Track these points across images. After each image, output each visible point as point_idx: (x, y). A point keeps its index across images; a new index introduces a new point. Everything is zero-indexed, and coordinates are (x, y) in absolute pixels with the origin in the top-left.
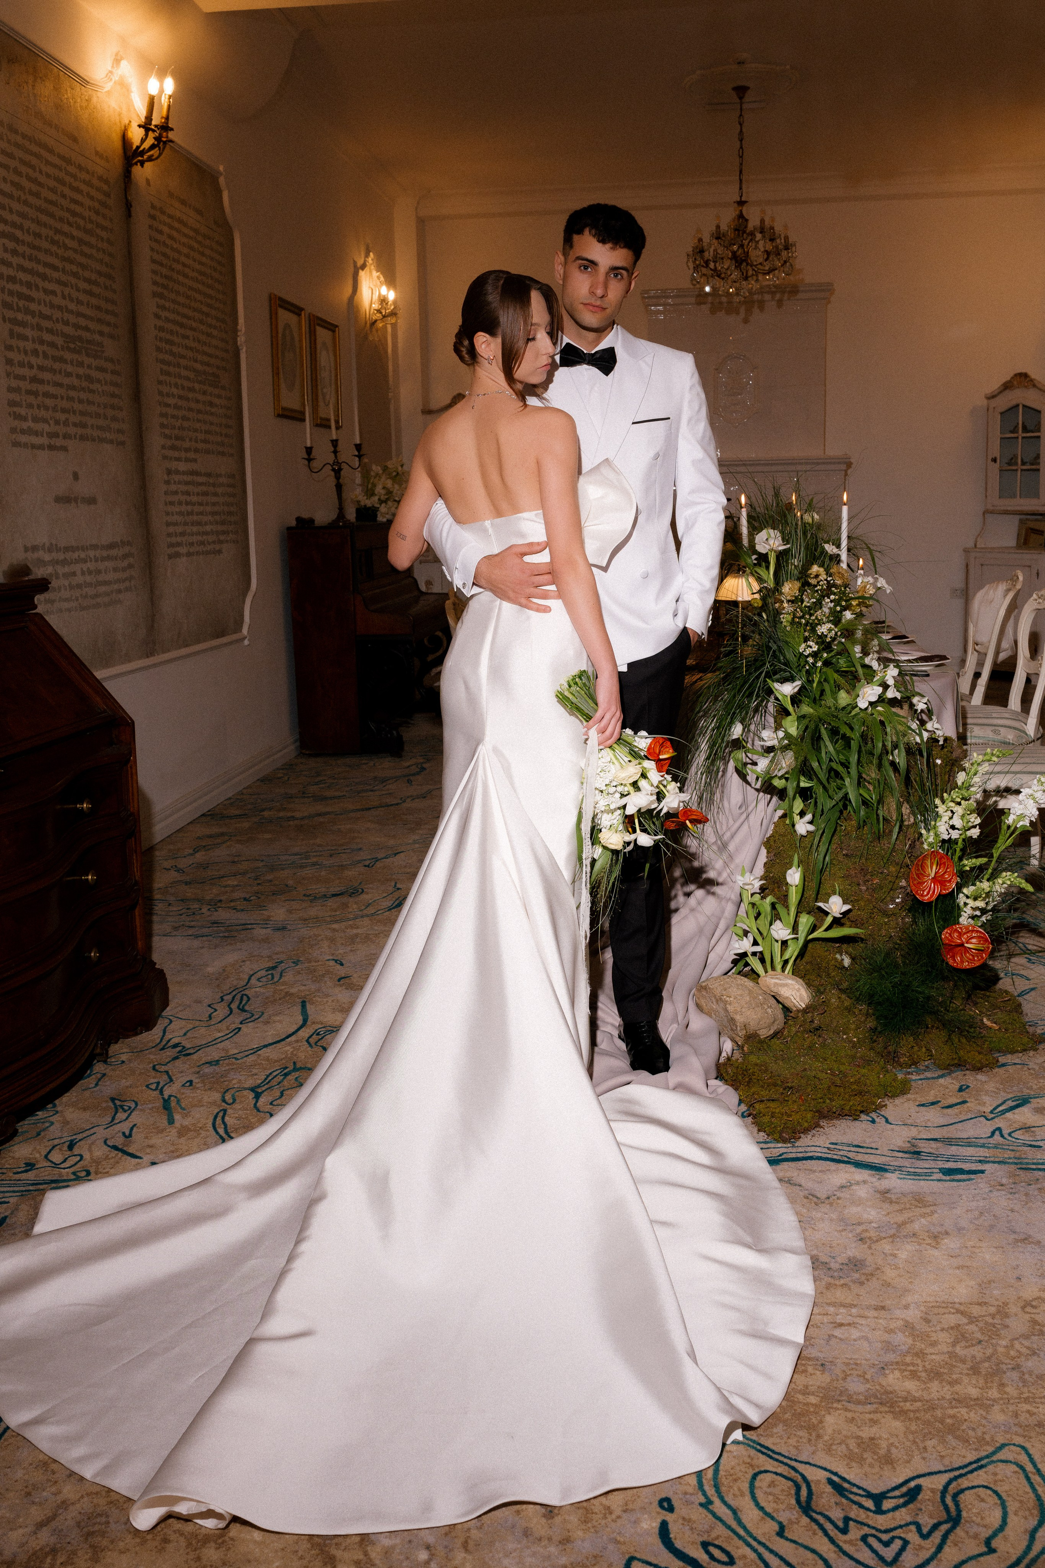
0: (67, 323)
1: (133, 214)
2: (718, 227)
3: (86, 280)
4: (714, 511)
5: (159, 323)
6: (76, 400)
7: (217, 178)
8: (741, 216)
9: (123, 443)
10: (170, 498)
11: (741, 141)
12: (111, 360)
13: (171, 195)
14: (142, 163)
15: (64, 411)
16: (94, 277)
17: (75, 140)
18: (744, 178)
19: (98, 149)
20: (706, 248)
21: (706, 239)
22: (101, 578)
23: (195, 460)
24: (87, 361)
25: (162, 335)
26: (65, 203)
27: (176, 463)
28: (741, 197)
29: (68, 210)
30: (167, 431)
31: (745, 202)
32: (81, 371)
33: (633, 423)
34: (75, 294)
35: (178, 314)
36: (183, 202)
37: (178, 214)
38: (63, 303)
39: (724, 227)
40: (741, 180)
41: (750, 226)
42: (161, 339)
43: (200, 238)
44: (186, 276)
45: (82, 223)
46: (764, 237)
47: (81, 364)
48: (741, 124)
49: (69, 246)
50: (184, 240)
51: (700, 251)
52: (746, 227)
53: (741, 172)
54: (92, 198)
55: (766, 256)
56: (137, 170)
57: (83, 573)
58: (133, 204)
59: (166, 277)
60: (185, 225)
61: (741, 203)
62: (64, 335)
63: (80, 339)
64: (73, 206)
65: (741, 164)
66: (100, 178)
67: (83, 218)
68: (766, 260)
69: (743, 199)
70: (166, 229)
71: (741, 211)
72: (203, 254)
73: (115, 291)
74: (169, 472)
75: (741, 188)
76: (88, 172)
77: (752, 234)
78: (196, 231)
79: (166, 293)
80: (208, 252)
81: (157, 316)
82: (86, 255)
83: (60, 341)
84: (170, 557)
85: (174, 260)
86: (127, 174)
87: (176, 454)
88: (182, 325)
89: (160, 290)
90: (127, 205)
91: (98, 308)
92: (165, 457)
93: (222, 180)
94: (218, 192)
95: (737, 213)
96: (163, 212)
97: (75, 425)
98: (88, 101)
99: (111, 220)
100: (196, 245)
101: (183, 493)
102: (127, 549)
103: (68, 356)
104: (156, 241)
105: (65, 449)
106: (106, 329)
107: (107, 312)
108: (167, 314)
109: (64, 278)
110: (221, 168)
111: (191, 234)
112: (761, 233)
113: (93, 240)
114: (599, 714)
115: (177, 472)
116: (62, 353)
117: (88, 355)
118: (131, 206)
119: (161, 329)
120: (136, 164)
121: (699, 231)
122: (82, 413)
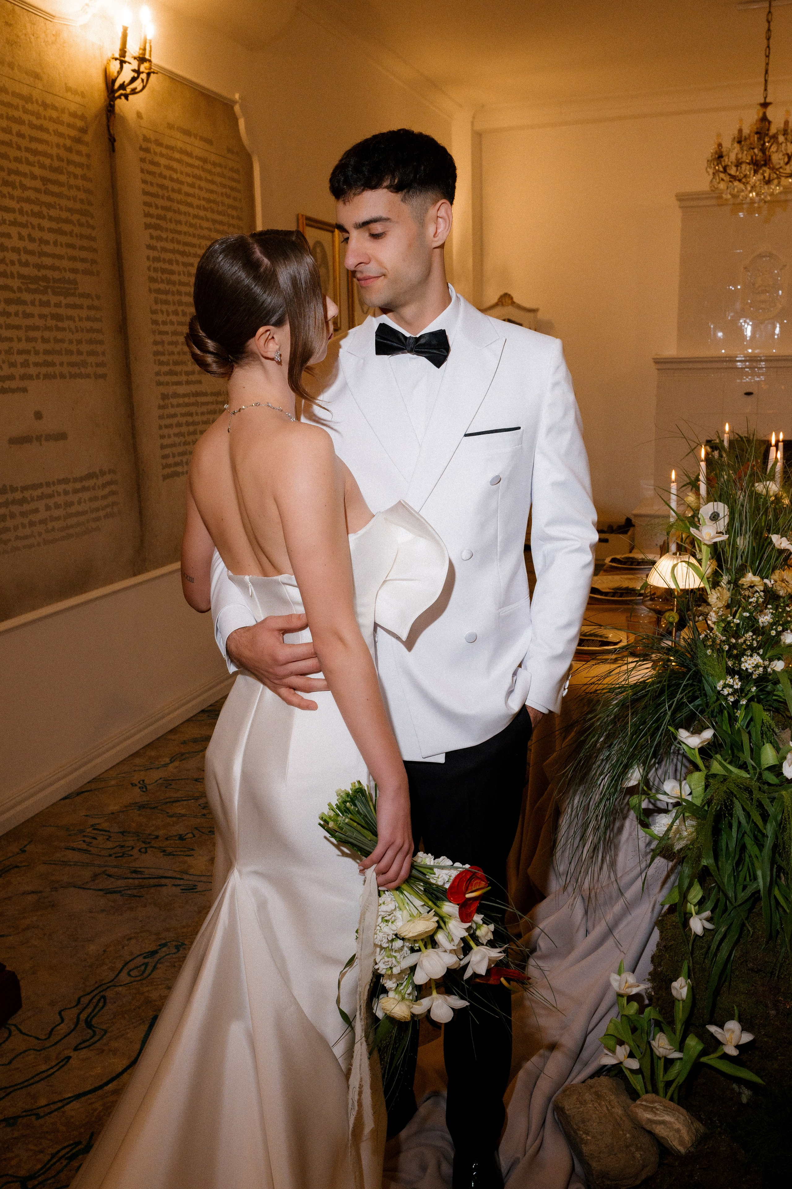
0: (26, 264)
1: (116, 148)
2: (740, 131)
3: (51, 218)
4: (579, 550)
5: (152, 254)
6: (40, 340)
7: (232, 107)
8: (764, 119)
9: (103, 376)
10: (164, 422)
11: (768, 39)
12: (88, 296)
13: (170, 126)
14: (126, 97)
15: (20, 352)
16: (64, 215)
17: (37, 76)
18: (770, 79)
19: (70, 85)
20: (724, 154)
21: (727, 144)
22: (73, 510)
23: (200, 382)
24: (54, 299)
25: (157, 265)
26: (24, 143)
27: (175, 387)
28: (765, 98)
29: (27, 150)
30: (162, 358)
31: (770, 104)
32: (46, 311)
33: (466, 435)
34: (37, 234)
35: (179, 242)
36: (187, 133)
37: (179, 144)
38: (20, 244)
39: (746, 131)
40: (766, 81)
41: (773, 130)
42: (156, 270)
43: (209, 167)
44: (190, 205)
45: (47, 162)
46: (786, 139)
47: (47, 304)
48: (769, 22)
49: (28, 185)
50: (189, 170)
51: (719, 156)
52: (768, 130)
53: (767, 72)
54: (61, 135)
55: (786, 160)
56: (120, 103)
57: (48, 508)
58: (117, 138)
59: (164, 208)
60: (189, 155)
61: (765, 105)
62: (21, 276)
63: (45, 278)
64: (34, 145)
65: (767, 64)
66: (74, 115)
67: (50, 156)
68: (787, 164)
69: (768, 100)
70: (163, 161)
71: (764, 113)
72: (212, 182)
73: (93, 228)
74: (164, 397)
75: (766, 90)
76: (55, 108)
77: (775, 137)
78: (205, 161)
79: (162, 223)
80: (218, 179)
81: (149, 247)
82: (53, 194)
83: (15, 283)
84: (165, 477)
85: (173, 190)
86: (110, 109)
87: (175, 379)
88: (183, 253)
89: (154, 221)
90: (110, 139)
91: (70, 246)
92: (159, 384)
93: (237, 108)
94: (235, 120)
95: (761, 115)
96: (160, 144)
97: (36, 364)
98: (57, 35)
99: (88, 156)
100: (203, 174)
101: (183, 415)
102: (108, 478)
103: (26, 296)
104: (149, 173)
105: (24, 390)
106: (79, 266)
107: (82, 248)
108: (163, 244)
109: (23, 219)
110: (237, 96)
111: (197, 163)
112: (784, 135)
113: (63, 178)
114: (378, 850)
115: (176, 395)
116: (18, 295)
117: (55, 294)
118: (115, 140)
119: (157, 259)
120: (119, 97)
121: (719, 135)
122: (46, 352)
